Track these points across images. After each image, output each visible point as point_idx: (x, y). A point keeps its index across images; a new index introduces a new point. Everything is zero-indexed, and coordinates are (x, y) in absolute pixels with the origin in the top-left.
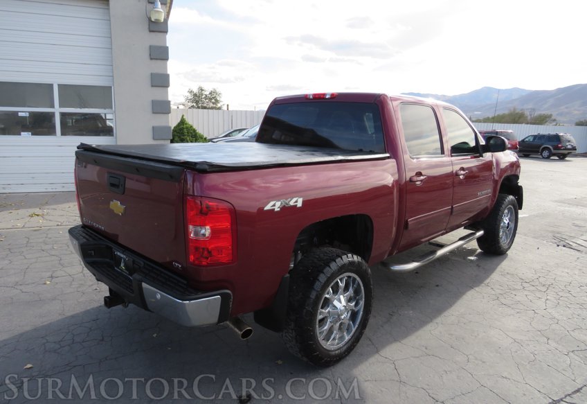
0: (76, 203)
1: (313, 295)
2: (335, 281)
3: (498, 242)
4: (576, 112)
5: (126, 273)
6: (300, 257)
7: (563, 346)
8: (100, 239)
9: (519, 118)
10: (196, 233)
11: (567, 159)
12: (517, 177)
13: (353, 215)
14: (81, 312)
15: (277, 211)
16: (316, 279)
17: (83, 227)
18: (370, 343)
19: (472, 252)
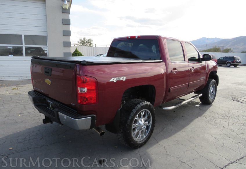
0: (32, 84)
1: (130, 118)
2: (139, 112)
3: (208, 99)
4: (241, 48)
5: (52, 109)
6: (125, 103)
7: (235, 140)
8: (41, 95)
9: (218, 50)
10: (81, 91)
11: (237, 67)
12: (216, 72)
13: (147, 85)
14: (33, 127)
15: (115, 82)
16: (131, 111)
17: (34, 91)
18: (154, 139)
19: (197, 103)
